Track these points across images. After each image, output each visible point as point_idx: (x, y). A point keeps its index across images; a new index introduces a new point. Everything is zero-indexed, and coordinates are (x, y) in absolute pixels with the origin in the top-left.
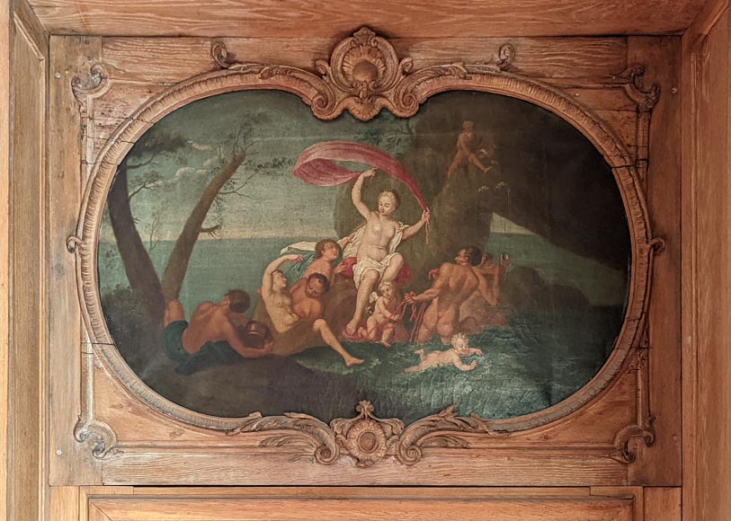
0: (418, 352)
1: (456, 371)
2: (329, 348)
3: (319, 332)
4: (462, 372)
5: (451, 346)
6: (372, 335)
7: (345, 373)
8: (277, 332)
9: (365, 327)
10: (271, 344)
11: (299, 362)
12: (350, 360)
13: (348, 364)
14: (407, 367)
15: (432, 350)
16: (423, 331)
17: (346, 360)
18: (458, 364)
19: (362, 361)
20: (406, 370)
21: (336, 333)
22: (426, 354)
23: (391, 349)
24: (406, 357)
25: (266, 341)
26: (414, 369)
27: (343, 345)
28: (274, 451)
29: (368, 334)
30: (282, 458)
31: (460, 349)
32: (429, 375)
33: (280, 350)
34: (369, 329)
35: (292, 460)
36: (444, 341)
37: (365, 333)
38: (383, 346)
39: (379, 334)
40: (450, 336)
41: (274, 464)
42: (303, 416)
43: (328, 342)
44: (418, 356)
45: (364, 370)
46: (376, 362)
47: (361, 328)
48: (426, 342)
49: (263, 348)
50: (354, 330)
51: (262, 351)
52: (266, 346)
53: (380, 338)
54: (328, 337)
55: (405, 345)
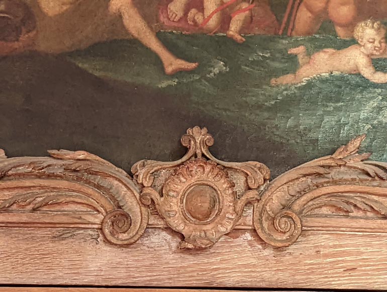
0: (294, 51)
1: (365, 85)
2: (135, 43)
3: (120, 17)
4: (376, 86)
5: (353, 42)
6: (213, 22)
7: (164, 84)
8: (45, 15)
9: (201, 9)
10: (31, 34)
11: (80, 65)
12: (172, 63)
13: (169, 70)
14: (277, 76)
15: (319, 48)
16: (303, 17)
17: (166, 63)
18: (367, 72)
19: (194, 65)
20: (273, 81)
21: (149, 19)
22: (309, 54)
23: (246, 46)
24: (273, 59)
25: (24, 30)
26: (288, 79)
27: (161, 37)
28: (24, 219)
29: (206, 21)
30: (40, 233)
31: (369, 45)
32: (314, 91)
33: (47, 44)
34: (208, 13)
35: (60, 238)
36: (341, 32)
37: (199, 19)
38: (231, 39)
39: (225, 21)
40: (350, 25)
41: (24, 246)
42: (81, 155)
43: (134, 32)
44: (293, 59)
45: (199, 80)
46: (219, 67)
47: (193, 11)
48: (309, 34)
49: (17, 40)
50: (180, 14)
51: (16, 45)
52: (24, 37)
53: (228, 28)
54: (135, 24)
55: (271, 39)
